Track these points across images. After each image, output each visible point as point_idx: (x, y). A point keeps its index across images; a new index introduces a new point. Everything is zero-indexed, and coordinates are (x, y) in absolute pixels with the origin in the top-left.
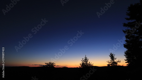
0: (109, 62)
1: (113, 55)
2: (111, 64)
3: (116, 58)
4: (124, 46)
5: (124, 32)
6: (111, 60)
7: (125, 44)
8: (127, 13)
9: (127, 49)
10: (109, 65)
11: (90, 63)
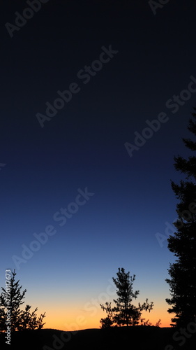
0: (109, 309)
1: (127, 276)
2: (117, 319)
3: (137, 293)
4: (169, 246)
5: (176, 189)
6: (117, 297)
7: (173, 235)
8: (191, 121)
9: (178, 258)
10: (106, 322)
11: (31, 311)
